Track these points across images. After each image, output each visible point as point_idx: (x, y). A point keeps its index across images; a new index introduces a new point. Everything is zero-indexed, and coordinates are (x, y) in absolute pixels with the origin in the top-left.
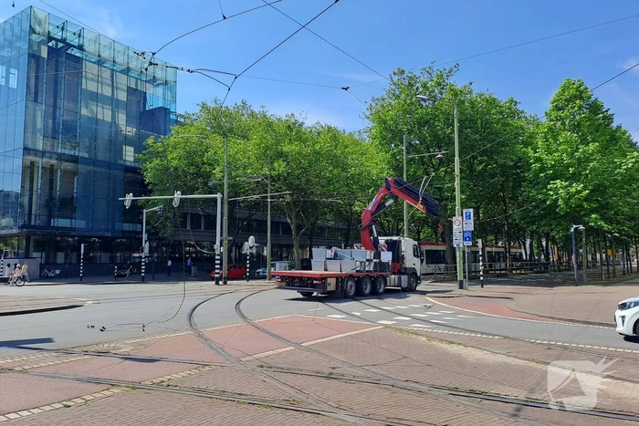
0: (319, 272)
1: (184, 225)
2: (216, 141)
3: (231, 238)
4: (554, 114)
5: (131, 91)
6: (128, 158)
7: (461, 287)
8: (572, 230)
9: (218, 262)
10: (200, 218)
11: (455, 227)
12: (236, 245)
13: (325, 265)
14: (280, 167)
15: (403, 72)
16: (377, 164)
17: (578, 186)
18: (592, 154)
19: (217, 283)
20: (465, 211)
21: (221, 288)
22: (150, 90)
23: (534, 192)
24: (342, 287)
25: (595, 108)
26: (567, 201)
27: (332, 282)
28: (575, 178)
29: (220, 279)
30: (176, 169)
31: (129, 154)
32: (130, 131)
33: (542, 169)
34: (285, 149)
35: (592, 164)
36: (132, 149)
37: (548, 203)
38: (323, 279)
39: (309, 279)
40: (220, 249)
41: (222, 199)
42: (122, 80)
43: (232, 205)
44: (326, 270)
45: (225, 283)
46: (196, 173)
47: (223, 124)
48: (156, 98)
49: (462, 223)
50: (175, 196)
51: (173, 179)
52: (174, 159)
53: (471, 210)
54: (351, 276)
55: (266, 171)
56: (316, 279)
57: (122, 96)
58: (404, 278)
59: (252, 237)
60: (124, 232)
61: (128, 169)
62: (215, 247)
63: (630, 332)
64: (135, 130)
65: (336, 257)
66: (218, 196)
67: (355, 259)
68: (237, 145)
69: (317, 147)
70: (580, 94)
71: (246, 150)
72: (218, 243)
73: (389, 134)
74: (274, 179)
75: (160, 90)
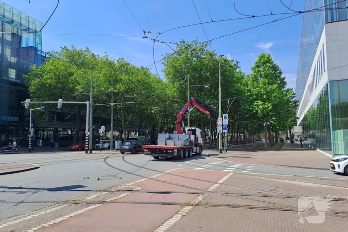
1: (53, 118)
3: (94, 127)
4: (257, 69)
5: (13, 35)
6: (12, 76)
7: (221, 152)
8: (264, 125)
9: (87, 140)
10: (75, 116)
11: (218, 123)
12: (95, 131)
13: (166, 142)
14: (120, 87)
15: (184, 42)
16: (172, 91)
17: (267, 105)
18: (275, 90)
19: (87, 153)
20: (224, 115)
21: (89, 155)
22: (25, 36)
23: (247, 107)
24: (179, 154)
25: (275, 68)
26: (262, 111)
28: (268, 100)
29: (88, 150)
30: (50, 85)
31: (12, 74)
32: (13, 60)
33: (251, 95)
34: (123, 78)
35: (274, 94)
36: (14, 71)
37: (254, 111)
38: (173, 149)
40: (88, 133)
41: (90, 104)
42: (8, 27)
43: (95, 109)
44: (166, 145)
45: (91, 152)
47: (77, 59)
49: (222, 121)
50: (59, 101)
51: (52, 92)
52: (48, 79)
53: (227, 115)
54: (182, 148)
55: (111, 89)
56: (170, 150)
57: (8, 38)
58: (198, 148)
59: (103, 126)
60: (9, 122)
61: (12, 83)
62: (86, 132)
64: (16, 59)
66: (87, 102)
67: (177, 141)
69: (139, 78)
70: (269, 61)
72: (87, 129)
73: (177, 74)
74: (116, 94)
75: (32, 36)
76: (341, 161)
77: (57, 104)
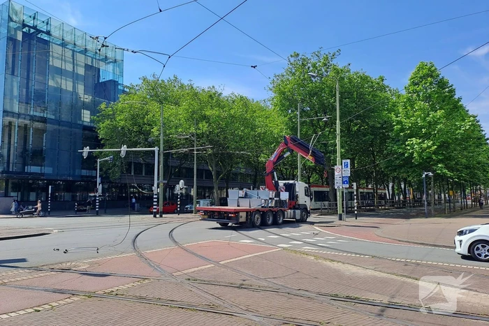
0: (234, 208)
1: (129, 171)
2: (154, 107)
3: (166, 182)
4: (411, 89)
5: (87, 67)
6: (85, 120)
7: (340, 219)
8: (424, 176)
9: (156, 200)
10: (142, 166)
11: (336, 173)
12: (170, 187)
13: (238, 202)
14: (204, 127)
15: (298, 55)
16: (278, 126)
17: (428, 143)
18: (439, 119)
19: (155, 216)
20: (344, 161)
21: (158, 220)
22: (102, 66)
23: (396, 147)
24: (251, 219)
25: (442, 84)
26: (420, 155)
27: (243, 215)
28: (426, 136)
29: (157, 213)
30: (123, 128)
31: (86, 116)
32: (88, 99)
33: (402, 130)
34: (207, 113)
35: (439, 126)
36: (89, 112)
37: (406, 155)
38: (237, 212)
39: (225, 212)
40: (157, 190)
41: (159, 151)
42: (81, 58)
43: (167, 156)
44: (238, 206)
45: (161, 216)
46: (139, 131)
47: (160, 93)
48: (107, 73)
49: (342, 171)
50: (122, 149)
51: (121, 136)
52: (121, 121)
53: (349, 161)
54: (258, 210)
55: (193, 130)
56: (231, 213)
57: (81, 71)
58: (298, 212)
59: (182, 181)
60: (82, 176)
61: (85, 128)
62: (153, 188)
63: (466, 252)
64: (91, 97)
65: (246, 196)
66: (156, 149)
67: (261, 198)
68: (170, 110)
69: (232, 112)
70: (431, 74)
71: (177, 114)
72: (155, 185)
73: (287, 102)
74: (199, 136)
75: (110, 67)
76: (465, 234)
77: (120, 151)
